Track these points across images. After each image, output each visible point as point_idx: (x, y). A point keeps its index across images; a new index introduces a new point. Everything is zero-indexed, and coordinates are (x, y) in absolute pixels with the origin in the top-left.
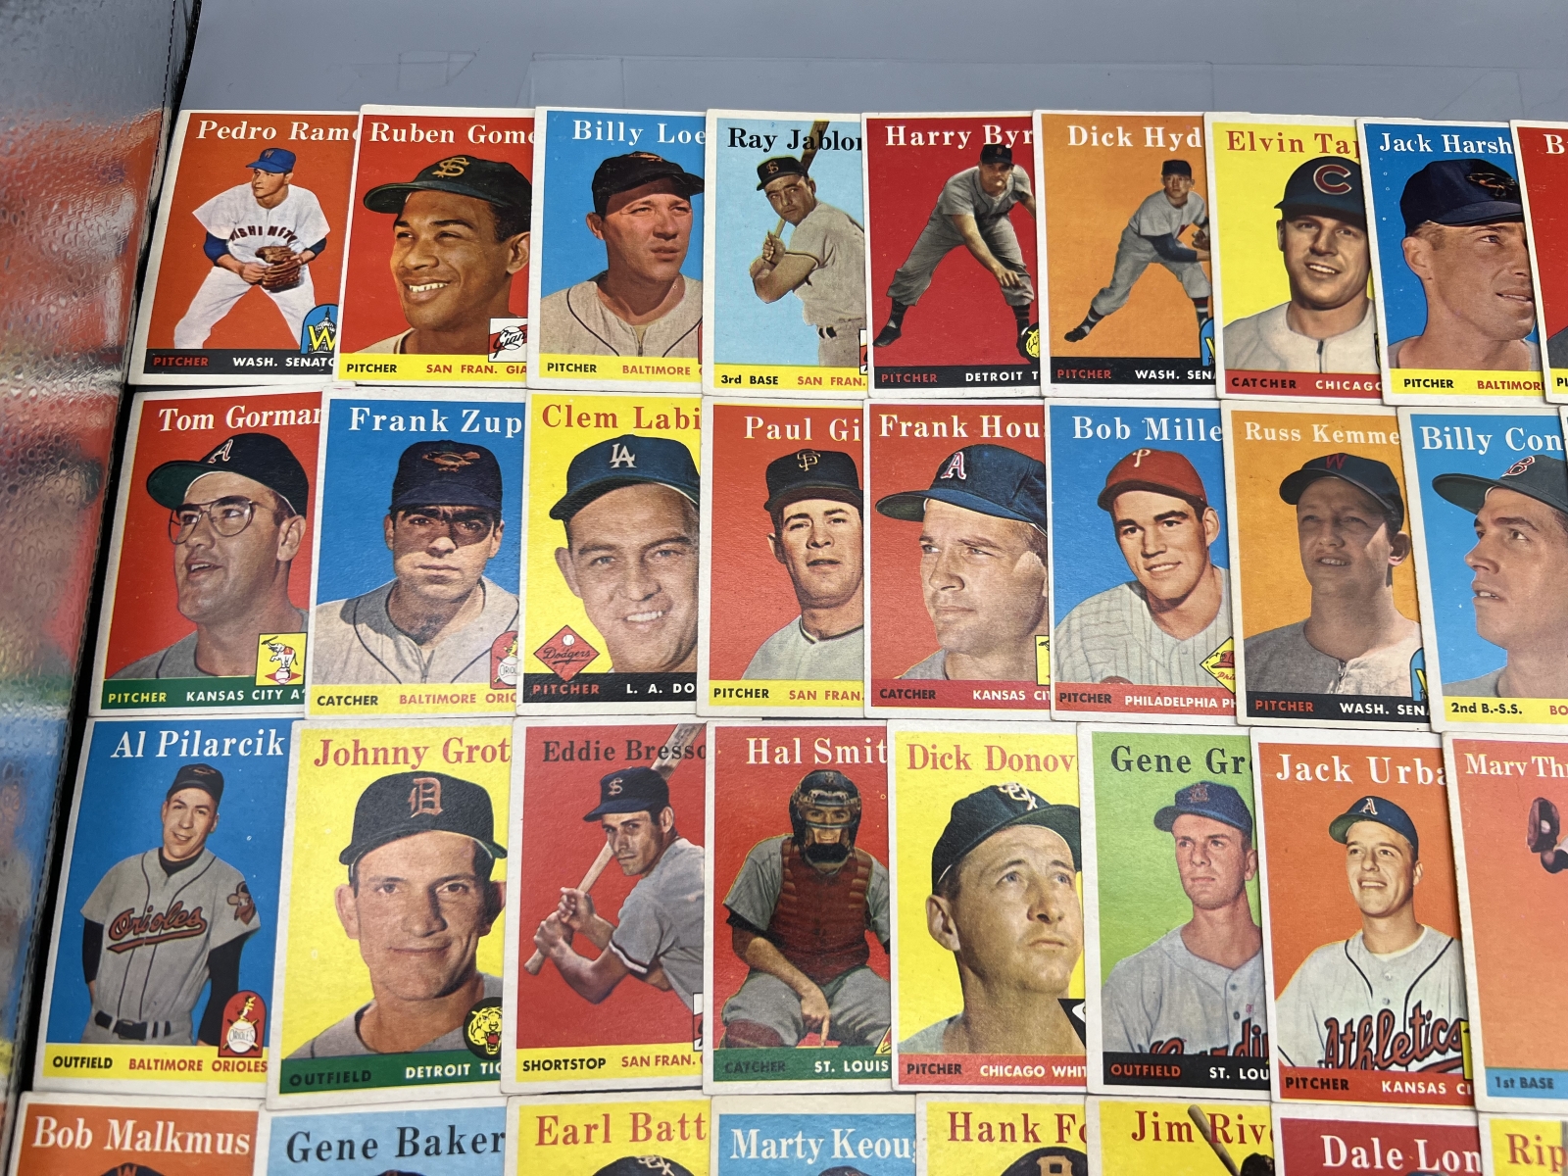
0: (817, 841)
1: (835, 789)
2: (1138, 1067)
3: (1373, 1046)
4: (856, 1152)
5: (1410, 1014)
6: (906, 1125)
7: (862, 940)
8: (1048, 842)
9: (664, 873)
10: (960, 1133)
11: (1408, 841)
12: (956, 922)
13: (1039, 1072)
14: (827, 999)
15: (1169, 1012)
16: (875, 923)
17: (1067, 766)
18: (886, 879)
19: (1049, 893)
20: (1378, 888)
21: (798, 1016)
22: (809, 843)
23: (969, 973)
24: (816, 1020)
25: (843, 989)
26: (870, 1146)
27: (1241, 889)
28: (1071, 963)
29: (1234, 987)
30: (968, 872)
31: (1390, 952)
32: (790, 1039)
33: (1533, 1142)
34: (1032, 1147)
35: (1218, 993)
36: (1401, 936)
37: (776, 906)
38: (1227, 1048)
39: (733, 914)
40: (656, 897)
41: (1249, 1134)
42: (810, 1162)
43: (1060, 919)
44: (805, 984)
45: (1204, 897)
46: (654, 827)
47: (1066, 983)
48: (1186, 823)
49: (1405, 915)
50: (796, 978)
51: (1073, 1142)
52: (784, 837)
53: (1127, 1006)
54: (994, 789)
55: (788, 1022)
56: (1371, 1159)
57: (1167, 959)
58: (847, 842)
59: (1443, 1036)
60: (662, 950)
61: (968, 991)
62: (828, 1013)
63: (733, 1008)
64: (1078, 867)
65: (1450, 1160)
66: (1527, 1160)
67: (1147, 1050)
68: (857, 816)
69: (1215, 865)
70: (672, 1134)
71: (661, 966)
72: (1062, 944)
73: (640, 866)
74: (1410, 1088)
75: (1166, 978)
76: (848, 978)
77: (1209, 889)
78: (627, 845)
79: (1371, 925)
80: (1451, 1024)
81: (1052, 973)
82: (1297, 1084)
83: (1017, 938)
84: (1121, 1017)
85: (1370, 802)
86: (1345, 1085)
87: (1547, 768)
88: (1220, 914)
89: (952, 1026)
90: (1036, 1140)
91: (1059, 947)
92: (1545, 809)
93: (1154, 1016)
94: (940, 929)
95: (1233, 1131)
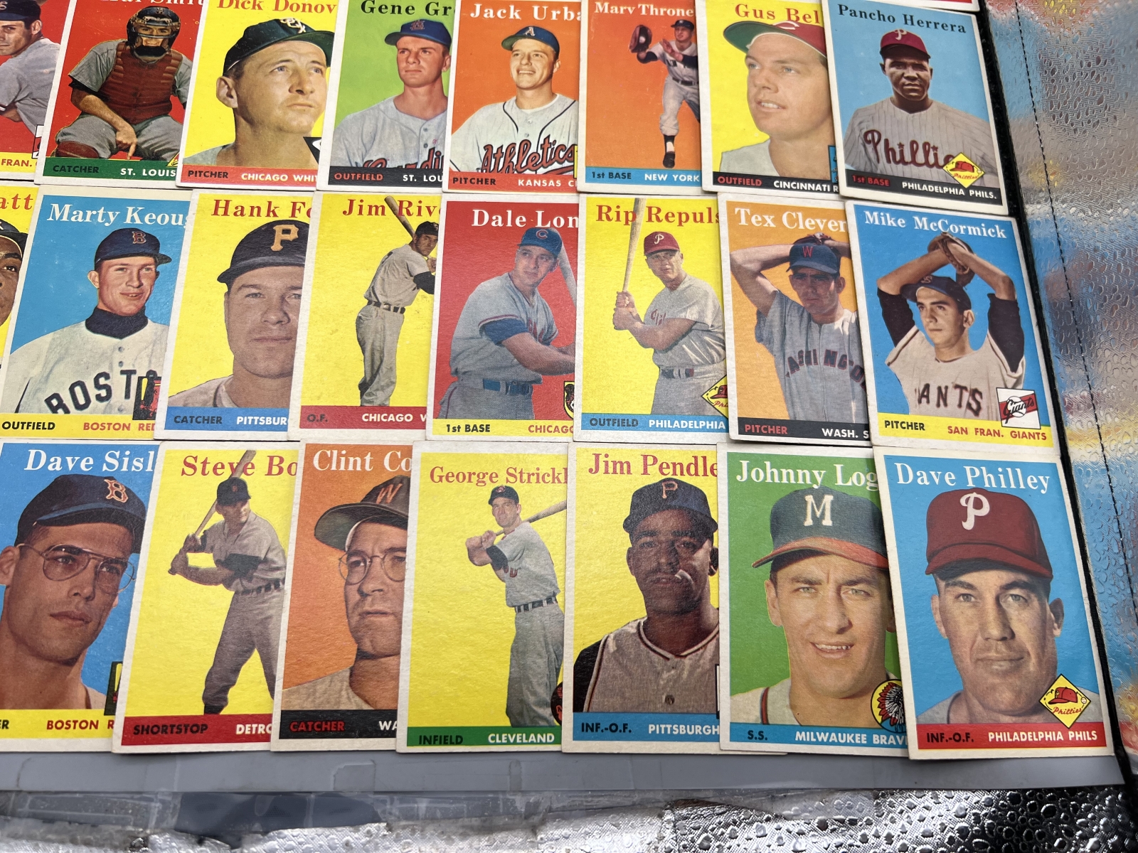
0: (144, 44)
1: (163, 17)
2: (353, 175)
3: (515, 160)
4: (142, 219)
5: (541, 142)
6: (183, 207)
7: (168, 100)
8: (311, 50)
9: (30, 55)
10: (221, 211)
11: (552, 49)
12: (236, 92)
13: (284, 178)
14: (136, 133)
15: (379, 144)
16: (178, 91)
17: (330, 10)
18: (190, 68)
19: (305, 76)
20: (530, 74)
21: (113, 141)
22: (137, 45)
23: (242, 121)
24: (126, 144)
25: (148, 128)
26: (154, 217)
27: (439, 76)
28: (316, 117)
29: (426, 130)
30: (250, 65)
31: (533, 108)
32: (105, 154)
33: (614, 209)
34: (272, 219)
35: (415, 133)
36: (542, 98)
37: (107, 78)
38: (416, 164)
39: (75, 81)
40: (21, 69)
41: (424, 211)
42: (107, 224)
43: (312, 92)
44: (121, 122)
45: (412, 81)
46: (26, 30)
47: (310, 128)
48: (407, 41)
49: (546, 88)
50: (115, 120)
51: (301, 217)
52: (120, 41)
53: (350, 140)
54: (277, 21)
55: (106, 145)
56: (505, 221)
57: (382, 114)
58: (166, 46)
59: (562, 154)
60: (18, 99)
61: (239, 129)
62: (135, 140)
63: (64, 134)
64: (328, 63)
65: (557, 222)
66: (608, 218)
67: (362, 165)
68: (175, 32)
69: (422, 63)
70: (6, 205)
71: (16, 107)
72: (310, 106)
73: (11, 51)
74: (537, 183)
75: (380, 125)
76: (153, 122)
77: (417, 76)
78: (4, 39)
79: (522, 94)
80: (568, 147)
81: (301, 122)
82: (459, 180)
83: (280, 102)
84: (345, 146)
85: (531, 30)
86: (493, 181)
87: (648, 10)
88: (422, 90)
89: (225, 149)
90: (275, 215)
91: (307, 108)
92: (644, 30)
93: (368, 146)
94: (225, 95)
95: (414, 210)
